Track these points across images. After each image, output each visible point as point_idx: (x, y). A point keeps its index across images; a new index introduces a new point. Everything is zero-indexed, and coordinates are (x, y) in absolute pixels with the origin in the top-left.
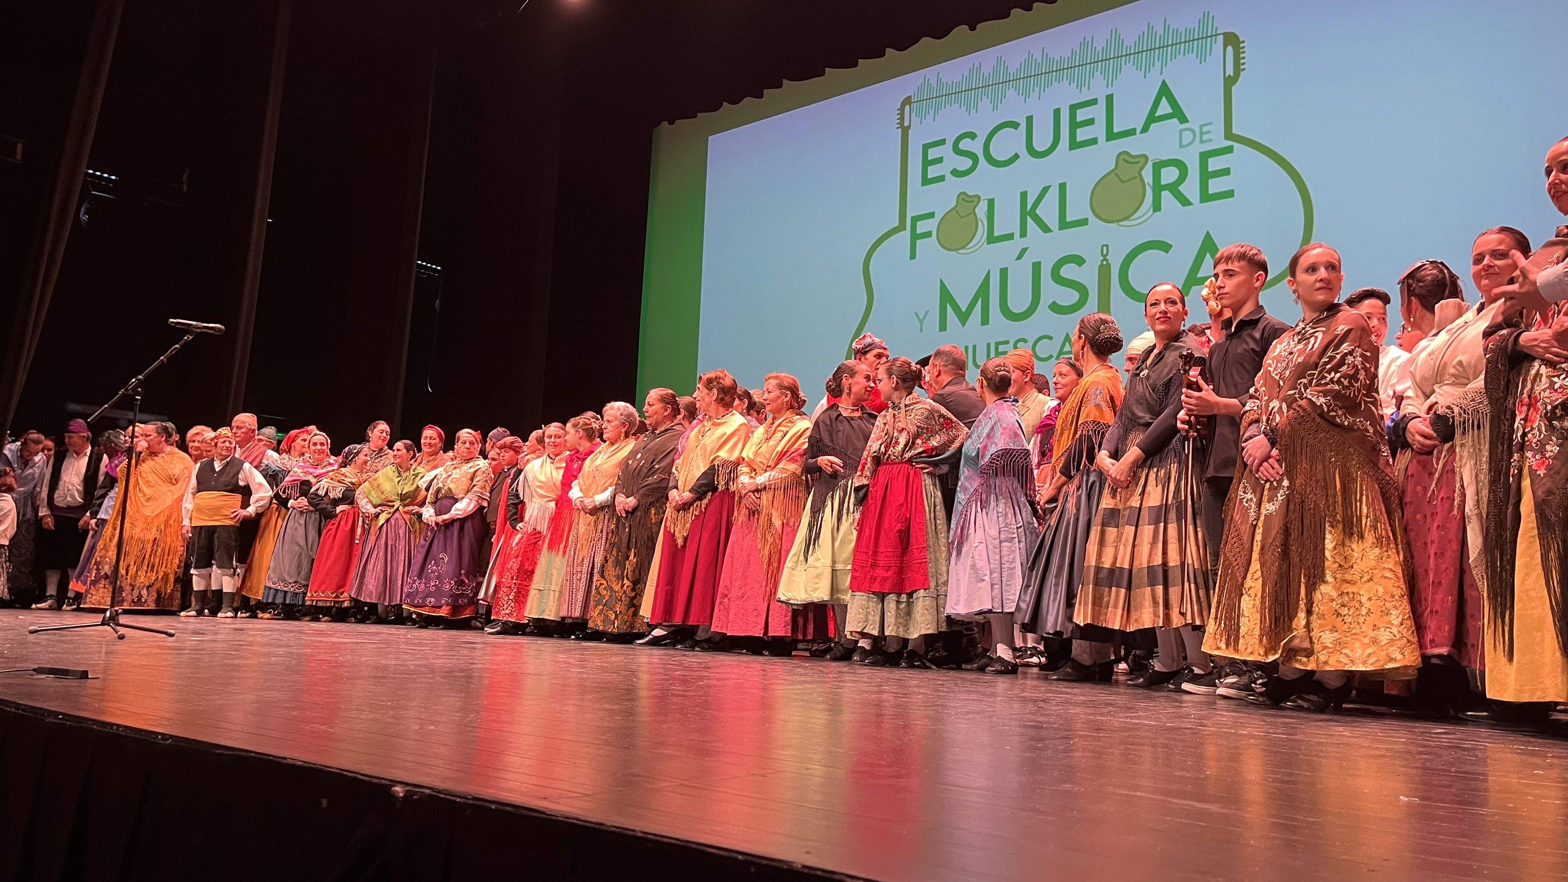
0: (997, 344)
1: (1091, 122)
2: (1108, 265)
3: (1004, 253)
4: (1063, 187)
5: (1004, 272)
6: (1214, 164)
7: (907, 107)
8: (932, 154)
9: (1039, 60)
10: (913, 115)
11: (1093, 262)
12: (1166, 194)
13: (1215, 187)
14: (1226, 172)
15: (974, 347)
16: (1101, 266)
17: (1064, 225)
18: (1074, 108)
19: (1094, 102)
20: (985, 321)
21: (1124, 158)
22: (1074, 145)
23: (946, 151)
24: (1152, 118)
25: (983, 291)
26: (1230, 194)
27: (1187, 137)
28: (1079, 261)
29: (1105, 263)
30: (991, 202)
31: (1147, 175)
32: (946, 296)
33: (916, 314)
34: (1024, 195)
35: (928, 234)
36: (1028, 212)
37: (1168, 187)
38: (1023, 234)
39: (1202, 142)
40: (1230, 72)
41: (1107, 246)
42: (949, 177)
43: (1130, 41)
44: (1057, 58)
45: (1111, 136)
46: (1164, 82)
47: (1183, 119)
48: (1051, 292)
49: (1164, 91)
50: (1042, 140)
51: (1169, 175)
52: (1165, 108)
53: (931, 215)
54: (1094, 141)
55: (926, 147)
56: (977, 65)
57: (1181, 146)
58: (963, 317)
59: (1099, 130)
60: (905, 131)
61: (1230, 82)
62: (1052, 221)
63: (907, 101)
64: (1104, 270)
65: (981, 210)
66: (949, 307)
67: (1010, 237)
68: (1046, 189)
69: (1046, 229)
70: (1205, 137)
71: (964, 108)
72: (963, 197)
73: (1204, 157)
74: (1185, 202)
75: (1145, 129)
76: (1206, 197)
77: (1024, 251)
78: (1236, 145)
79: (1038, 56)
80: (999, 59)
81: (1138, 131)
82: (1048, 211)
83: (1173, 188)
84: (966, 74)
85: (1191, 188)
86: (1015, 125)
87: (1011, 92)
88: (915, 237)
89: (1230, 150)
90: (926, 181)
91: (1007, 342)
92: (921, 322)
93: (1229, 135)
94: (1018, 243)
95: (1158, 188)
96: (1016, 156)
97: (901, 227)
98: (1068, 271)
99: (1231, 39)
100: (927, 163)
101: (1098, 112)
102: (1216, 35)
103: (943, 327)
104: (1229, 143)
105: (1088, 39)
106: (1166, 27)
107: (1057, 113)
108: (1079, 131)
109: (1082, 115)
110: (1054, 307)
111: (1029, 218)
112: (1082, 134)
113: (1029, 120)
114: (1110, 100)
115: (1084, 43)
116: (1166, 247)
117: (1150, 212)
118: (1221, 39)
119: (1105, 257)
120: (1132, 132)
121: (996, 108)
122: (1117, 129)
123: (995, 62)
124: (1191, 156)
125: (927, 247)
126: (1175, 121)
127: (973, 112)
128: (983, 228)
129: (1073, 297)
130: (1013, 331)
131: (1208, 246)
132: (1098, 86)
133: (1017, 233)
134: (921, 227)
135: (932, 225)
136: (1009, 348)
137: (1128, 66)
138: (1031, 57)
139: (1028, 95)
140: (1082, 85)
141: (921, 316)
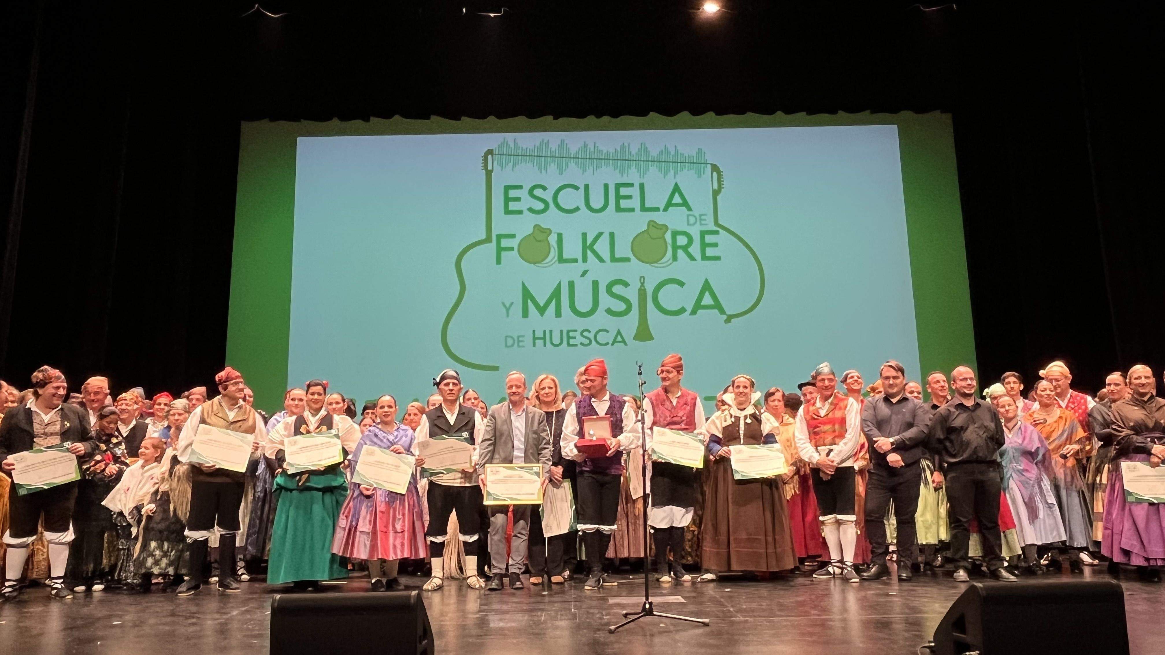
0: (568, 332)
1: (630, 197)
2: (645, 290)
3: (570, 272)
4: (612, 235)
5: (571, 284)
6: (709, 239)
7: (490, 157)
8: (512, 193)
9: (592, 149)
10: (495, 163)
11: (635, 286)
12: (680, 252)
13: (709, 252)
14: (716, 245)
15: (551, 332)
16: (640, 290)
17: (614, 259)
18: (618, 186)
19: (631, 185)
20: (558, 314)
21: (652, 224)
22: (619, 209)
23: (523, 193)
24: (669, 204)
25: (556, 294)
26: (718, 258)
27: (692, 220)
28: (626, 284)
29: (642, 288)
30: (560, 236)
31: (668, 236)
32: (527, 295)
33: (503, 304)
34: (584, 235)
35: (511, 249)
36: (588, 247)
37: (680, 247)
38: (585, 260)
39: (701, 224)
40: (716, 187)
41: (643, 277)
42: (527, 213)
43: (654, 153)
44: (605, 151)
45: (644, 209)
46: (676, 184)
47: (689, 209)
48: (606, 301)
49: (677, 189)
50: (597, 202)
51: (682, 240)
52: (677, 199)
53: (513, 236)
54: (632, 210)
55: (507, 188)
56: (545, 141)
57: (688, 224)
58: (542, 310)
59: (635, 203)
60: (489, 174)
61: (716, 193)
62: (606, 254)
63: (490, 152)
64: (642, 293)
65: (553, 239)
66: (529, 301)
67: (575, 261)
68: (600, 234)
69: (601, 260)
70: (703, 222)
71: (536, 168)
72: (538, 228)
73: (703, 234)
74: (692, 258)
75: (666, 209)
76: (704, 257)
77: (586, 272)
78: (721, 231)
79: (591, 147)
80: (563, 141)
81: (662, 209)
82: (602, 247)
83: (685, 248)
84: (538, 144)
85: (695, 249)
86: (577, 188)
87: (572, 164)
88: (500, 249)
89: (717, 233)
90: (507, 212)
91: (575, 331)
92: (508, 310)
93: (716, 223)
94: (581, 266)
95: (675, 248)
96: (577, 209)
97: (488, 240)
98: (617, 289)
99: (715, 168)
100: (507, 200)
101: (635, 192)
102: (707, 163)
103: (525, 314)
104: (717, 228)
105: (626, 144)
106: (676, 151)
107: (606, 186)
108: (621, 201)
109: (623, 191)
110: (609, 311)
111: (589, 252)
112: (624, 204)
113: (587, 187)
114: (642, 186)
115: (623, 147)
116: (682, 284)
117: (671, 261)
118: (709, 166)
119: (643, 284)
120: (657, 209)
121: (561, 173)
122: (648, 205)
123: (559, 142)
124: (695, 232)
125: (511, 258)
126: (684, 208)
127: (543, 171)
128: (553, 253)
129: (621, 307)
130: (580, 324)
131: (707, 287)
132: (633, 176)
133: (580, 259)
134: (505, 243)
135: (514, 243)
136: (577, 334)
137: (653, 169)
138: (586, 146)
139: (584, 171)
140: (622, 173)
141: (508, 306)
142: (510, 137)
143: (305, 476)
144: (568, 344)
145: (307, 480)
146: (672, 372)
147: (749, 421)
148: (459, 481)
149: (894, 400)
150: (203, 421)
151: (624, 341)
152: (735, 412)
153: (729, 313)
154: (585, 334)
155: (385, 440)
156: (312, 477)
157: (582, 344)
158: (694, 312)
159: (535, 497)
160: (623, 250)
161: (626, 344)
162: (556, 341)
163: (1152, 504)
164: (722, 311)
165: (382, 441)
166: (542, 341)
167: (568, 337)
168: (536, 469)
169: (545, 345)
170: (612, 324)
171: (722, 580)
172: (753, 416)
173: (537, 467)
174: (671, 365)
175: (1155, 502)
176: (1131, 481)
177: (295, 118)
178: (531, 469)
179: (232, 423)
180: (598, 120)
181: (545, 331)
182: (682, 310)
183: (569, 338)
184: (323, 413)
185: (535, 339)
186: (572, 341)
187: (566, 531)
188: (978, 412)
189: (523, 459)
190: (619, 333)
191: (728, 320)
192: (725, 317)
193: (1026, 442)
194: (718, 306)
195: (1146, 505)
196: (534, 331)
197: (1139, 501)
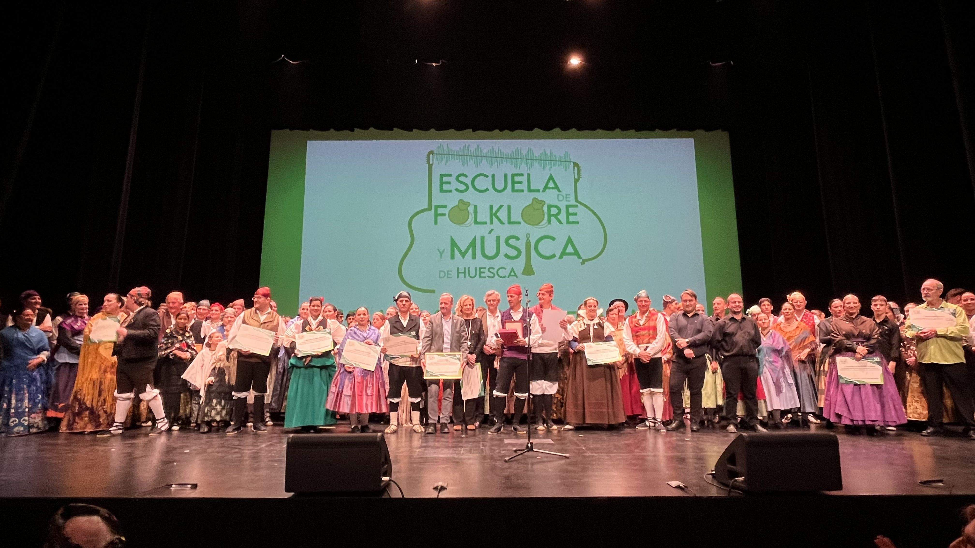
0: (480, 268)
1: (520, 183)
3: (481, 231)
4: (509, 207)
5: (483, 238)
6: (571, 210)
7: (431, 156)
8: (445, 179)
9: (497, 151)
12: (553, 218)
13: (571, 219)
15: (469, 268)
17: (510, 222)
18: (513, 176)
19: (522, 175)
20: (474, 257)
22: (513, 190)
23: (452, 179)
24: (546, 187)
25: (473, 244)
26: (577, 223)
27: (561, 198)
28: (518, 239)
30: (476, 207)
31: (545, 208)
32: (454, 244)
34: (491, 207)
35: (444, 215)
36: (493, 214)
37: (554, 215)
39: (566, 201)
40: (576, 177)
42: (454, 192)
43: (537, 154)
44: (505, 152)
45: (530, 190)
47: (559, 191)
48: (504, 249)
49: (551, 178)
50: (500, 185)
51: (554, 211)
53: (445, 206)
54: (522, 191)
55: (442, 176)
56: (467, 145)
58: (463, 254)
59: (524, 187)
60: (430, 166)
61: (576, 181)
62: (505, 220)
63: (431, 152)
64: (528, 244)
65: (471, 209)
66: (455, 249)
67: (485, 223)
69: (502, 223)
70: (568, 199)
71: (461, 163)
72: (461, 201)
73: (568, 207)
75: (544, 191)
76: (568, 222)
77: (492, 230)
78: (579, 205)
80: (478, 146)
81: (541, 191)
82: (503, 215)
83: (556, 216)
84: (462, 148)
85: (562, 217)
86: (487, 176)
87: (484, 161)
88: (437, 215)
89: (577, 206)
90: (442, 190)
92: (441, 254)
94: (489, 227)
95: (550, 216)
96: (487, 190)
97: (429, 209)
98: (512, 242)
99: (576, 165)
100: (442, 183)
101: (524, 179)
102: (571, 162)
103: (453, 257)
104: (577, 204)
105: (519, 148)
106: (551, 153)
107: (506, 175)
108: (516, 185)
109: (517, 179)
110: (506, 256)
111: (494, 217)
112: (517, 187)
113: (493, 175)
114: (529, 175)
115: (517, 150)
116: (553, 239)
117: (547, 224)
118: (572, 163)
119: (528, 239)
120: (538, 191)
121: (477, 166)
122: (532, 188)
123: (476, 147)
124: (562, 205)
125: (444, 221)
126: (556, 190)
127: (466, 165)
128: (471, 217)
129: (514, 253)
130: (487, 263)
131: (570, 241)
132: (523, 169)
133: (488, 222)
134: (440, 211)
135: (446, 211)
136: (486, 270)
137: (536, 164)
138: (493, 149)
139: (492, 165)
140: (516, 166)
141: (441, 251)
142: (444, 143)
143: (309, 359)
144: (480, 277)
145: (311, 361)
146: (545, 295)
147: (596, 327)
148: (409, 363)
149: (690, 315)
150: (244, 322)
151: (515, 275)
152: (587, 321)
153: (584, 258)
154: (491, 270)
155: (361, 336)
156: (313, 359)
157: (489, 277)
158: (561, 257)
159: (457, 374)
160: (516, 216)
161: (517, 277)
162: (472, 273)
163: (856, 385)
164: (579, 257)
165: (359, 337)
166: (463, 274)
167: (480, 271)
168: (458, 356)
169: (465, 277)
170: (509, 264)
171: (578, 429)
172: (599, 324)
173: (458, 355)
174: (546, 290)
175: (858, 383)
176: (843, 369)
177: (306, 128)
178: (455, 355)
179: (262, 323)
180: (501, 133)
181: (465, 268)
182: (554, 256)
183: (480, 273)
184: (320, 318)
185: (458, 273)
186: (482, 275)
187: (477, 397)
188: (744, 323)
189: (450, 350)
190: (513, 270)
191: (583, 263)
192: (581, 260)
193: (775, 344)
194: (576, 253)
195: (852, 385)
196: (458, 268)
197: (847, 383)
